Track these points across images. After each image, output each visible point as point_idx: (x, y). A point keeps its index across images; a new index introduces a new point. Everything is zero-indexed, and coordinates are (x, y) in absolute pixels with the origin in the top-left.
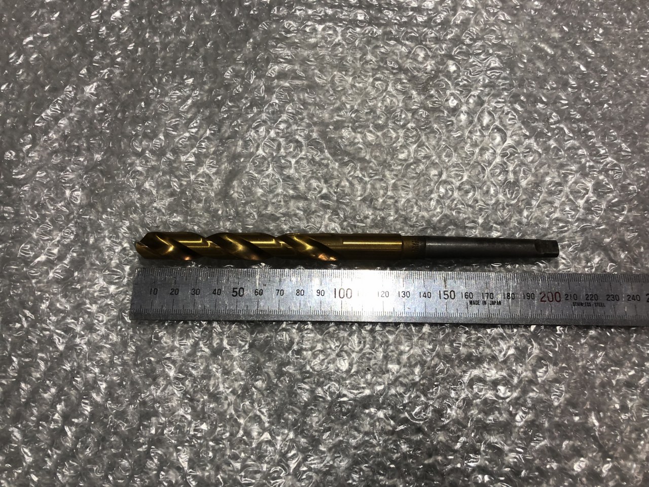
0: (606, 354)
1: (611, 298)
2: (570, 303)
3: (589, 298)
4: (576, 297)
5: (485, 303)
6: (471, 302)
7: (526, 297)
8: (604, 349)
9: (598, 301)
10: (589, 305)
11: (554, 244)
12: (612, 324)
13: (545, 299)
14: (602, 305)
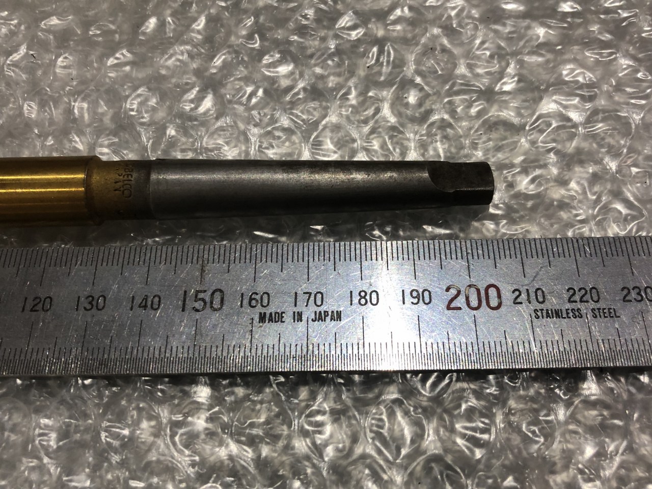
0: (630, 449)
1: (633, 294)
2: (525, 310)
3: (577, 298)
4: (540, 295)
5: (298, 317)
6: (262, 318)
7: (408, 299)
8: (625, 433)
9: (601, 305)
10: (577, 314)
11: (482, 171)
12: (642, 362)
13: (460, 302)
14: (612, 314)
